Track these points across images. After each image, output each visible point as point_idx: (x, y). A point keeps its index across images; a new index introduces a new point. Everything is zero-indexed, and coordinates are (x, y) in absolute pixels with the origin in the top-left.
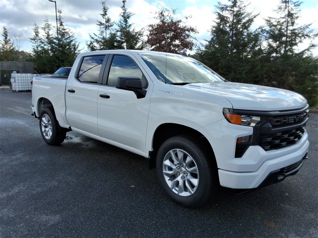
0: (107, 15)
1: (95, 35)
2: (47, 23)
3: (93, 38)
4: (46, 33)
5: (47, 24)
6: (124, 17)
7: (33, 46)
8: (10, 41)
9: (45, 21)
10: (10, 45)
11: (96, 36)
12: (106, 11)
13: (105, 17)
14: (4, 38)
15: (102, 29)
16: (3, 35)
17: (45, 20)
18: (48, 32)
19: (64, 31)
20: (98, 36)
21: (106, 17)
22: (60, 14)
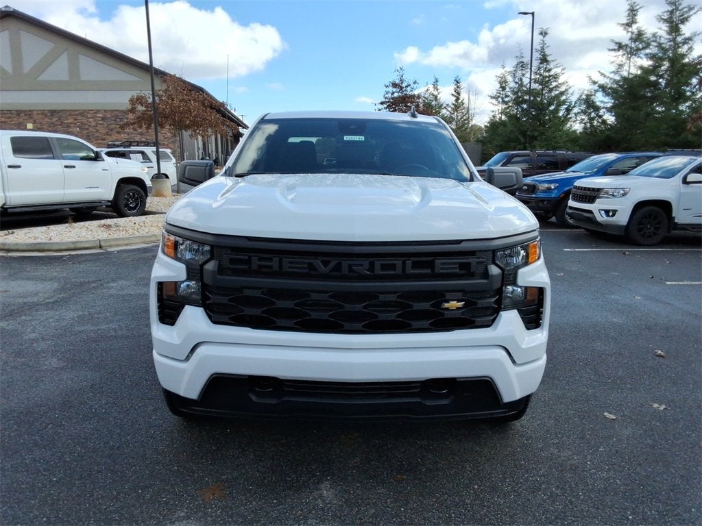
0: (636, 23)
1: (602, 74)
2: (521, 60)
3: (595, 83)
4: (516, 83)
5: (522, 62)
6: (671, 22)
7: (493, 112)
8: (463, 104)
9: (517, 57)
10: (463, 113)
11: (605, 76)
12: (635, 15)
13: (630, 29)
14: (454, 98)
15: (620, 58)
16: (453, 95)
17: (518, 54)
18: (521, 80)
19: (547, 74)
20: (608, 77)
21: (634, 27)
22: (544, 37)
